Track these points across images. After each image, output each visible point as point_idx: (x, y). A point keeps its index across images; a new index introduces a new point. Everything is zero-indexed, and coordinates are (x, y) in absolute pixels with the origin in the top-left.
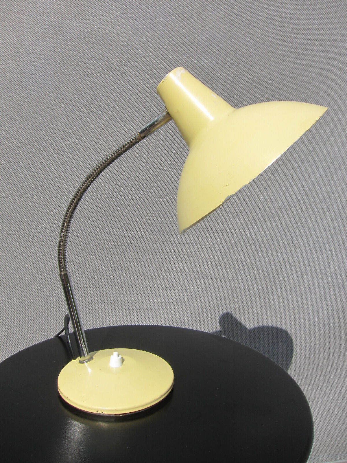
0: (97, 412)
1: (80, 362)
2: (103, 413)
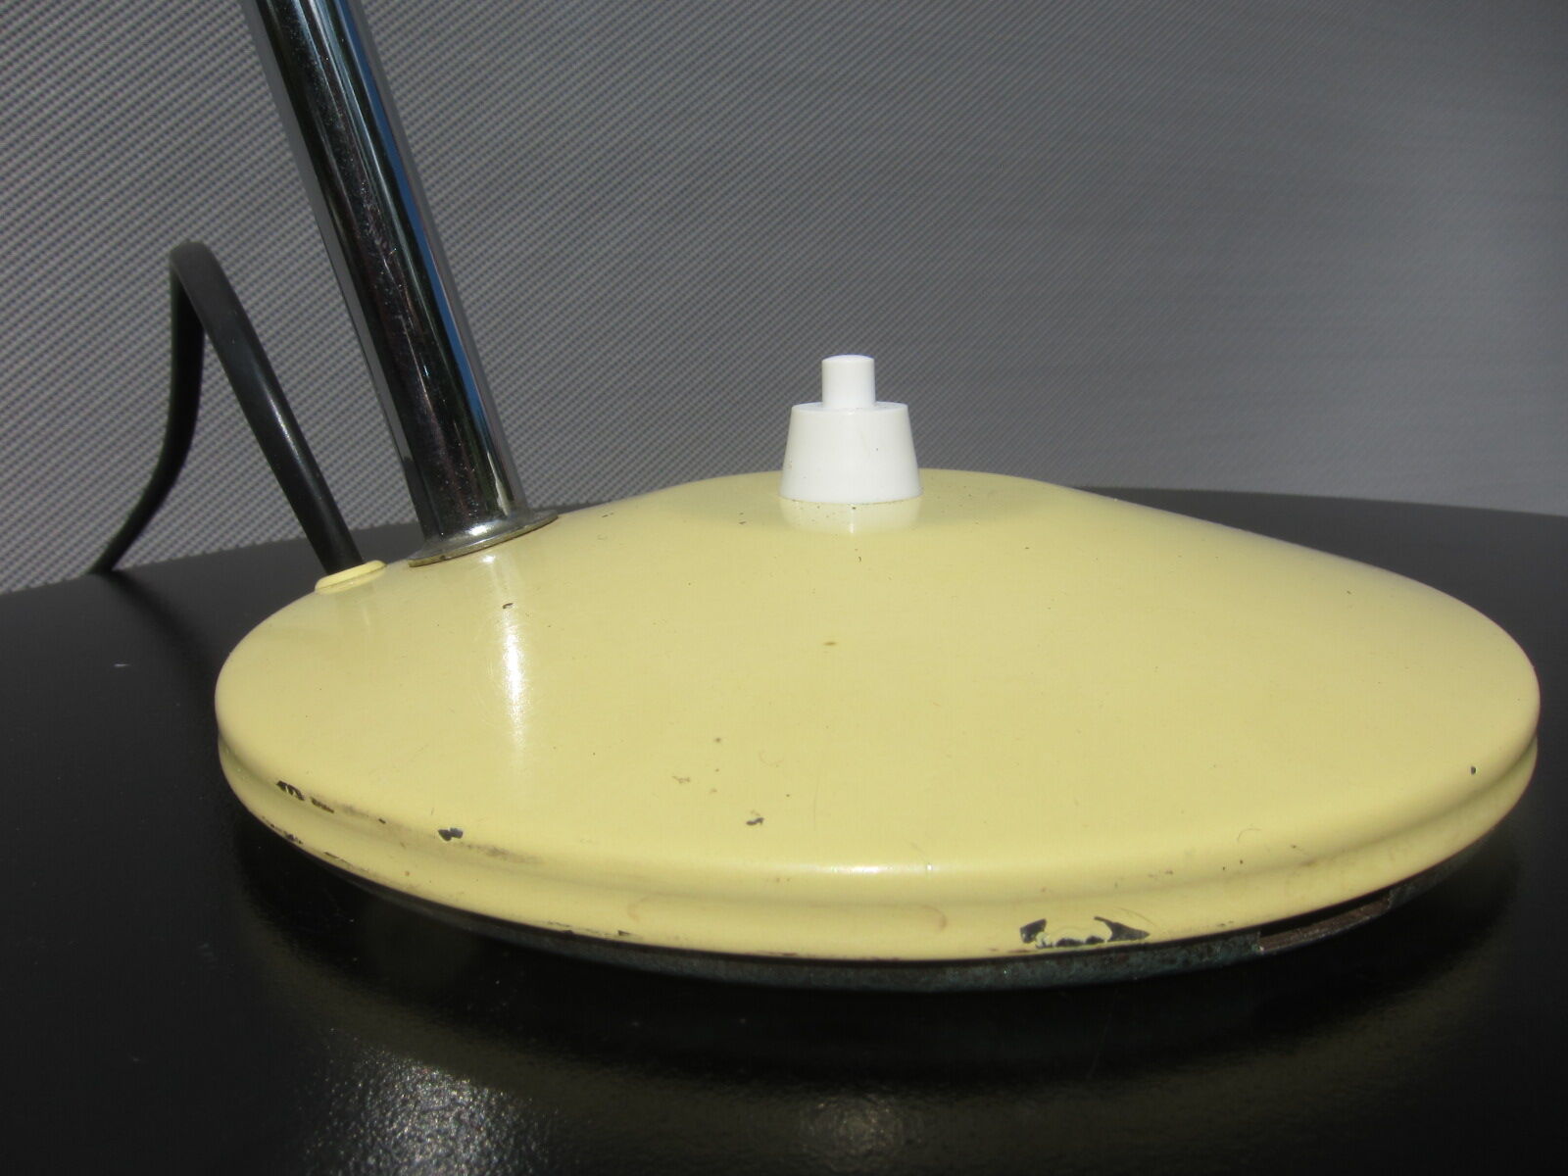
0: (1032, 930)
2: (1118, 930)
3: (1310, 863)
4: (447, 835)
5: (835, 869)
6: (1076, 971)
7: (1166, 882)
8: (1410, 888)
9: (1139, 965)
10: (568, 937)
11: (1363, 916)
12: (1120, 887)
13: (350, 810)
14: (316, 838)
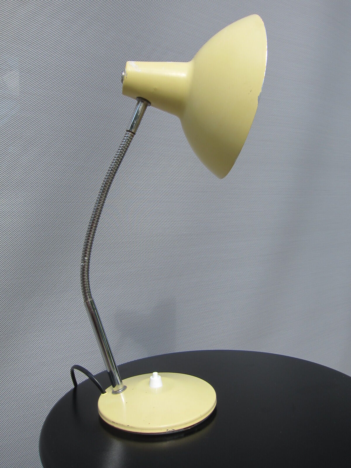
0: (167, 430)
1: (115, 393)
2: (173, 430)
3: (186, 424)
4: (128, 426)
5: (160, 426)
6: (171, 433)
7: (176, 426)
8: (197, 424)
9: (175, 432)
10: (137, 433)
11: (193, 427)
12: (173, 427)
13: (120, 424)
14: (116, 426)
